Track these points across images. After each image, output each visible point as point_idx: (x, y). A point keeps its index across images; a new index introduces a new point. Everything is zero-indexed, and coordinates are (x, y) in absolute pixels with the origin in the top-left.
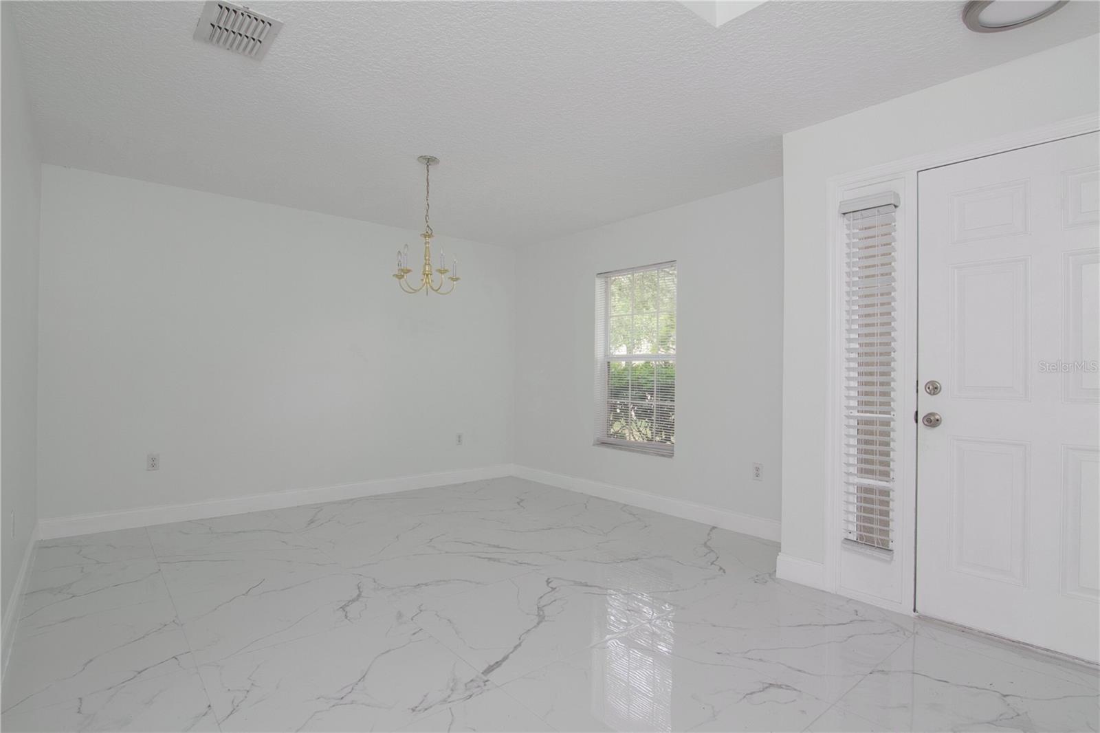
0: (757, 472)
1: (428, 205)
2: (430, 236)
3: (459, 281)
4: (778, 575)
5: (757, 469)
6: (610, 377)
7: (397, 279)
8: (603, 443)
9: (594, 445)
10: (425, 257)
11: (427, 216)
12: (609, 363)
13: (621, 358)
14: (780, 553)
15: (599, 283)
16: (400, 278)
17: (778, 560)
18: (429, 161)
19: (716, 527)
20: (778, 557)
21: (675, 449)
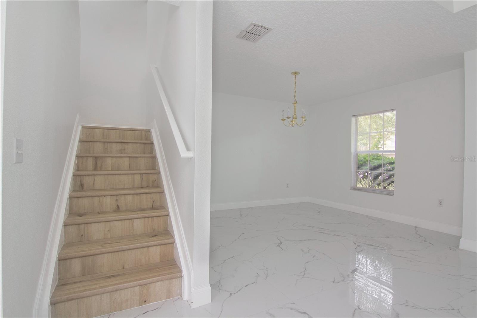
0: (440, 203)
1: (295, 91)
2: (296, 103)
3: (306, 121)
4: (460, 247)
5: (440, 202)
6: (358, 161)
7: (282, 121)
8: (354, 189)
9: (350, 190)
10: (294, 112)
11: (295, 95)
12: (357, 154)
13: (363, 152)
14: (461, 238)
15: (353, 119)
16: (283, 121)
17: (460, 241)
18: (296, 74)
19: (417, 227)
20: (460, 240)
21: (394, 193)
